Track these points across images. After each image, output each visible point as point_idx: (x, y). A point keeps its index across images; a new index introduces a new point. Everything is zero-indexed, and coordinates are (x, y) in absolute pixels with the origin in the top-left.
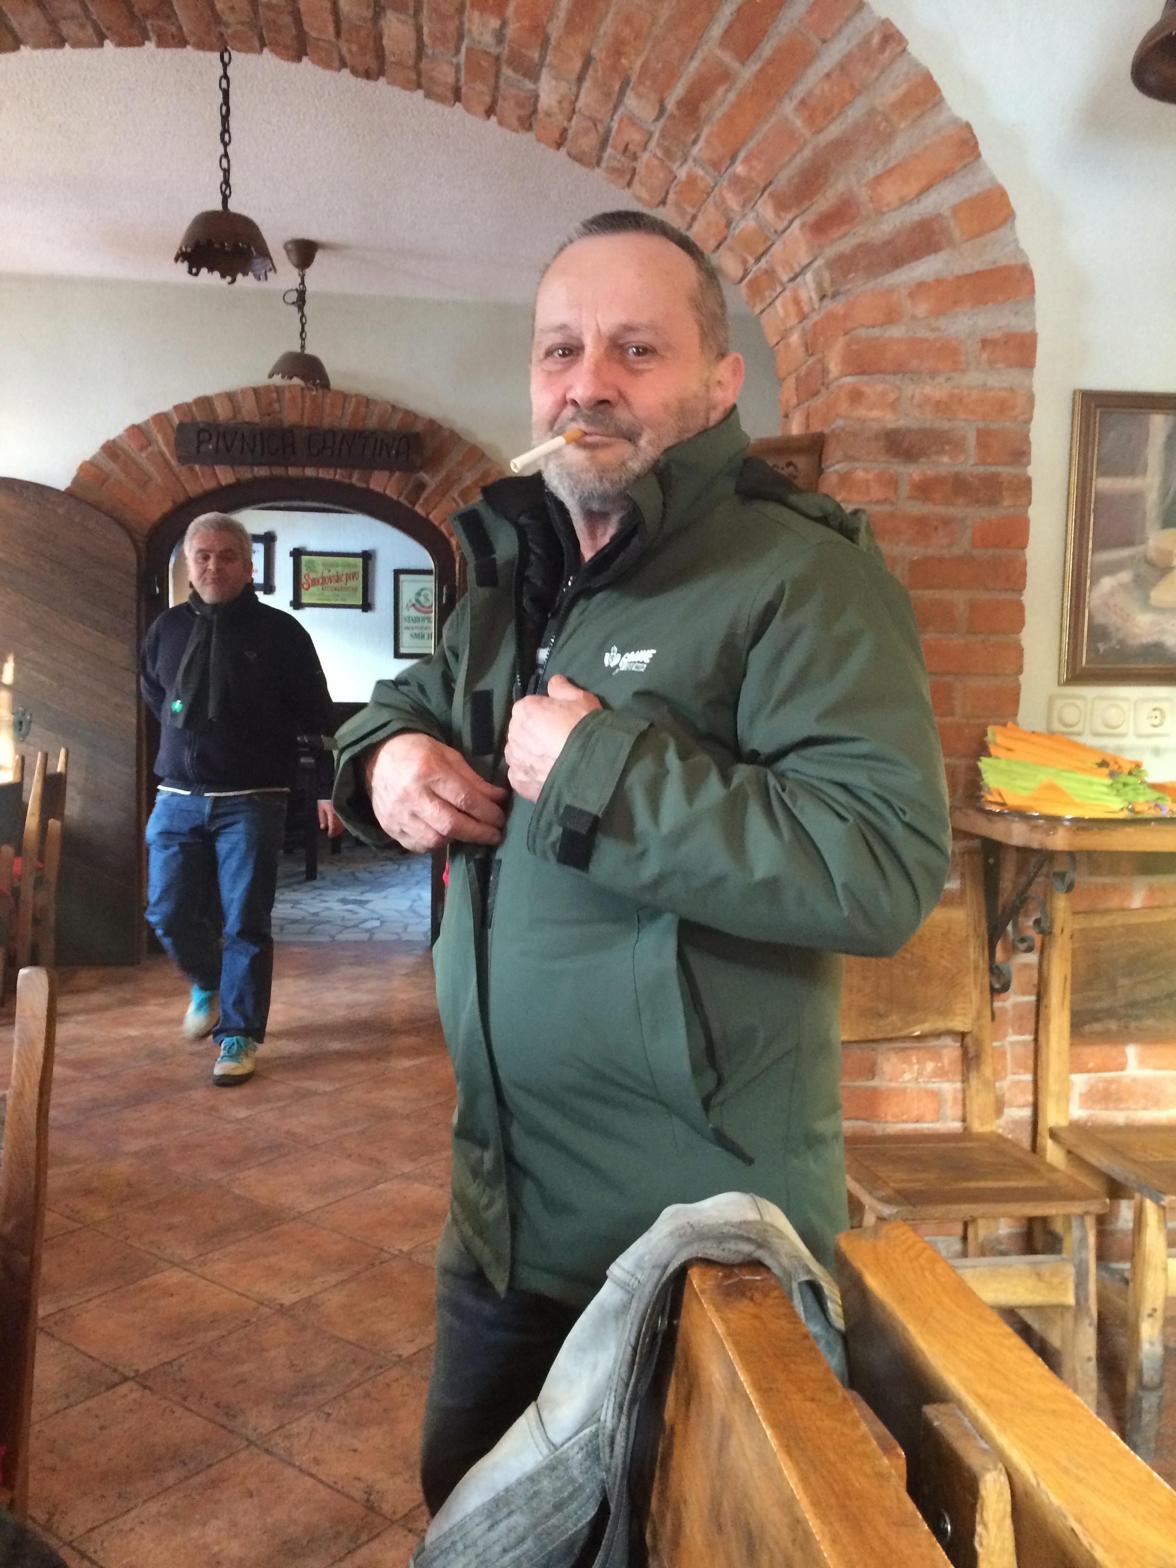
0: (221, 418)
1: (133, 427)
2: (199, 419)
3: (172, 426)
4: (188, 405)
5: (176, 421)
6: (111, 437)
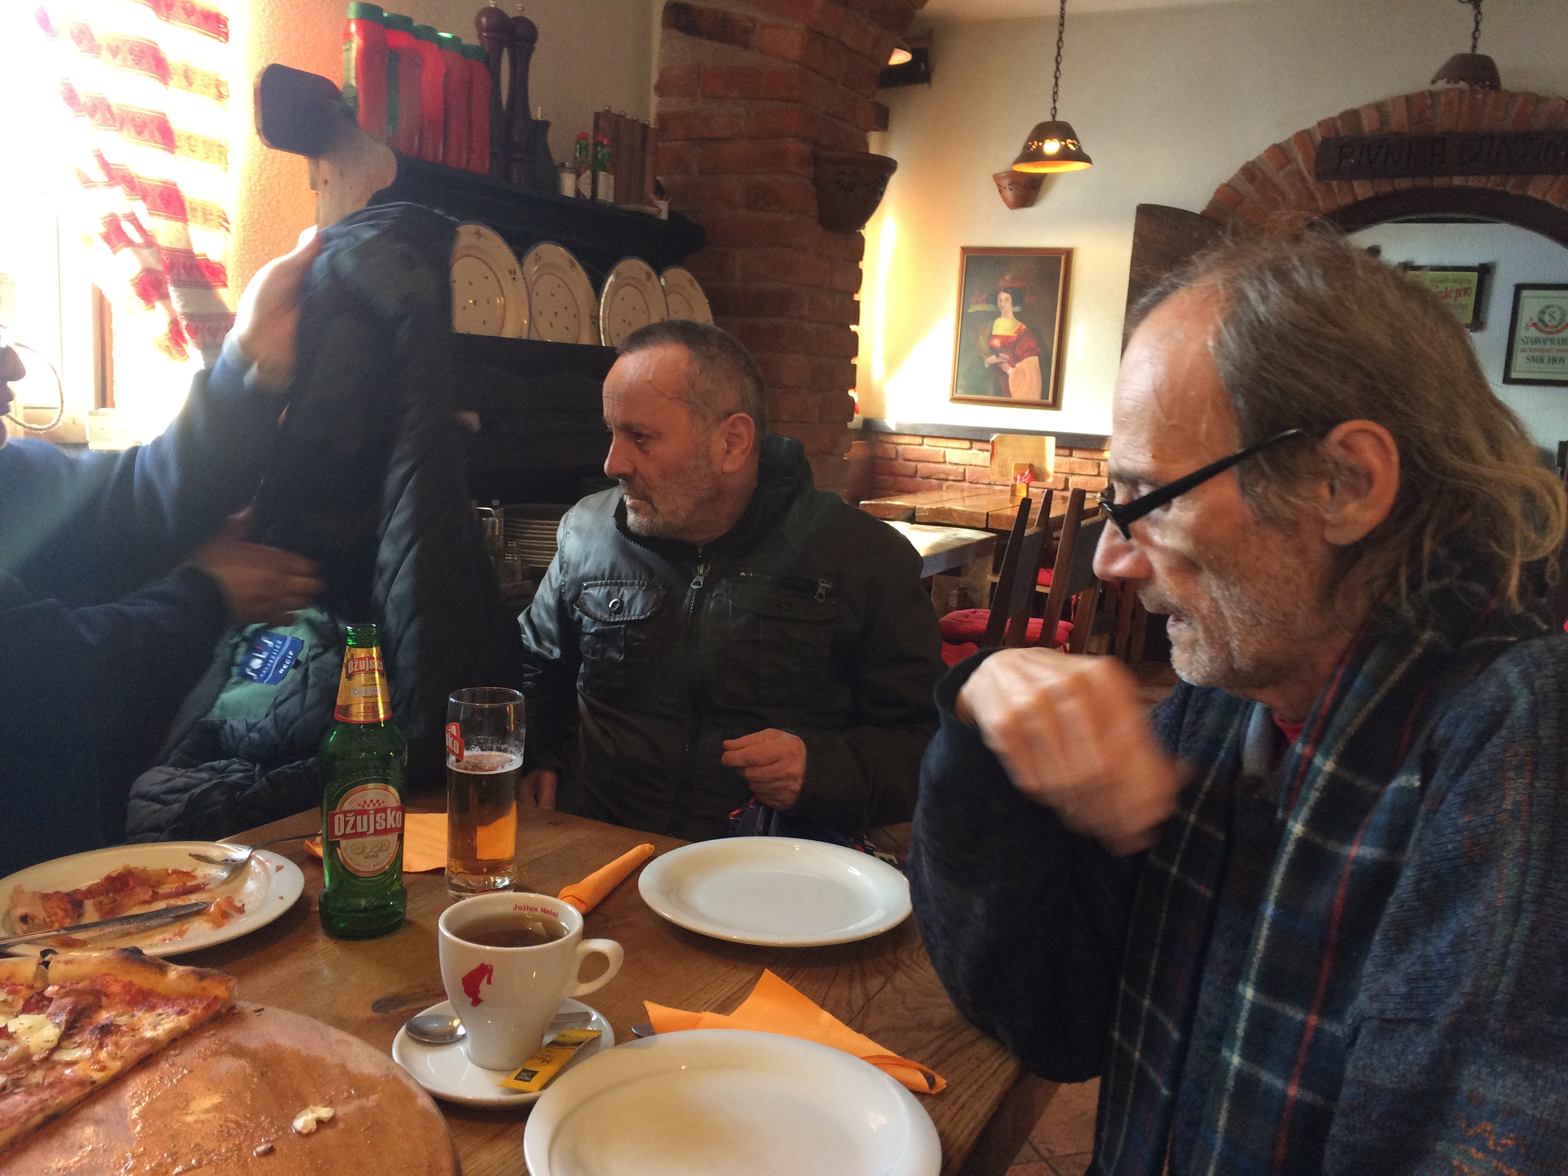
0: (1367, 130)
1: (1275, 146)
2: (1342, 133)
3: (1313, 142)
4: (1333, 120)
5: (1319, 138)
6: (1251, 159)
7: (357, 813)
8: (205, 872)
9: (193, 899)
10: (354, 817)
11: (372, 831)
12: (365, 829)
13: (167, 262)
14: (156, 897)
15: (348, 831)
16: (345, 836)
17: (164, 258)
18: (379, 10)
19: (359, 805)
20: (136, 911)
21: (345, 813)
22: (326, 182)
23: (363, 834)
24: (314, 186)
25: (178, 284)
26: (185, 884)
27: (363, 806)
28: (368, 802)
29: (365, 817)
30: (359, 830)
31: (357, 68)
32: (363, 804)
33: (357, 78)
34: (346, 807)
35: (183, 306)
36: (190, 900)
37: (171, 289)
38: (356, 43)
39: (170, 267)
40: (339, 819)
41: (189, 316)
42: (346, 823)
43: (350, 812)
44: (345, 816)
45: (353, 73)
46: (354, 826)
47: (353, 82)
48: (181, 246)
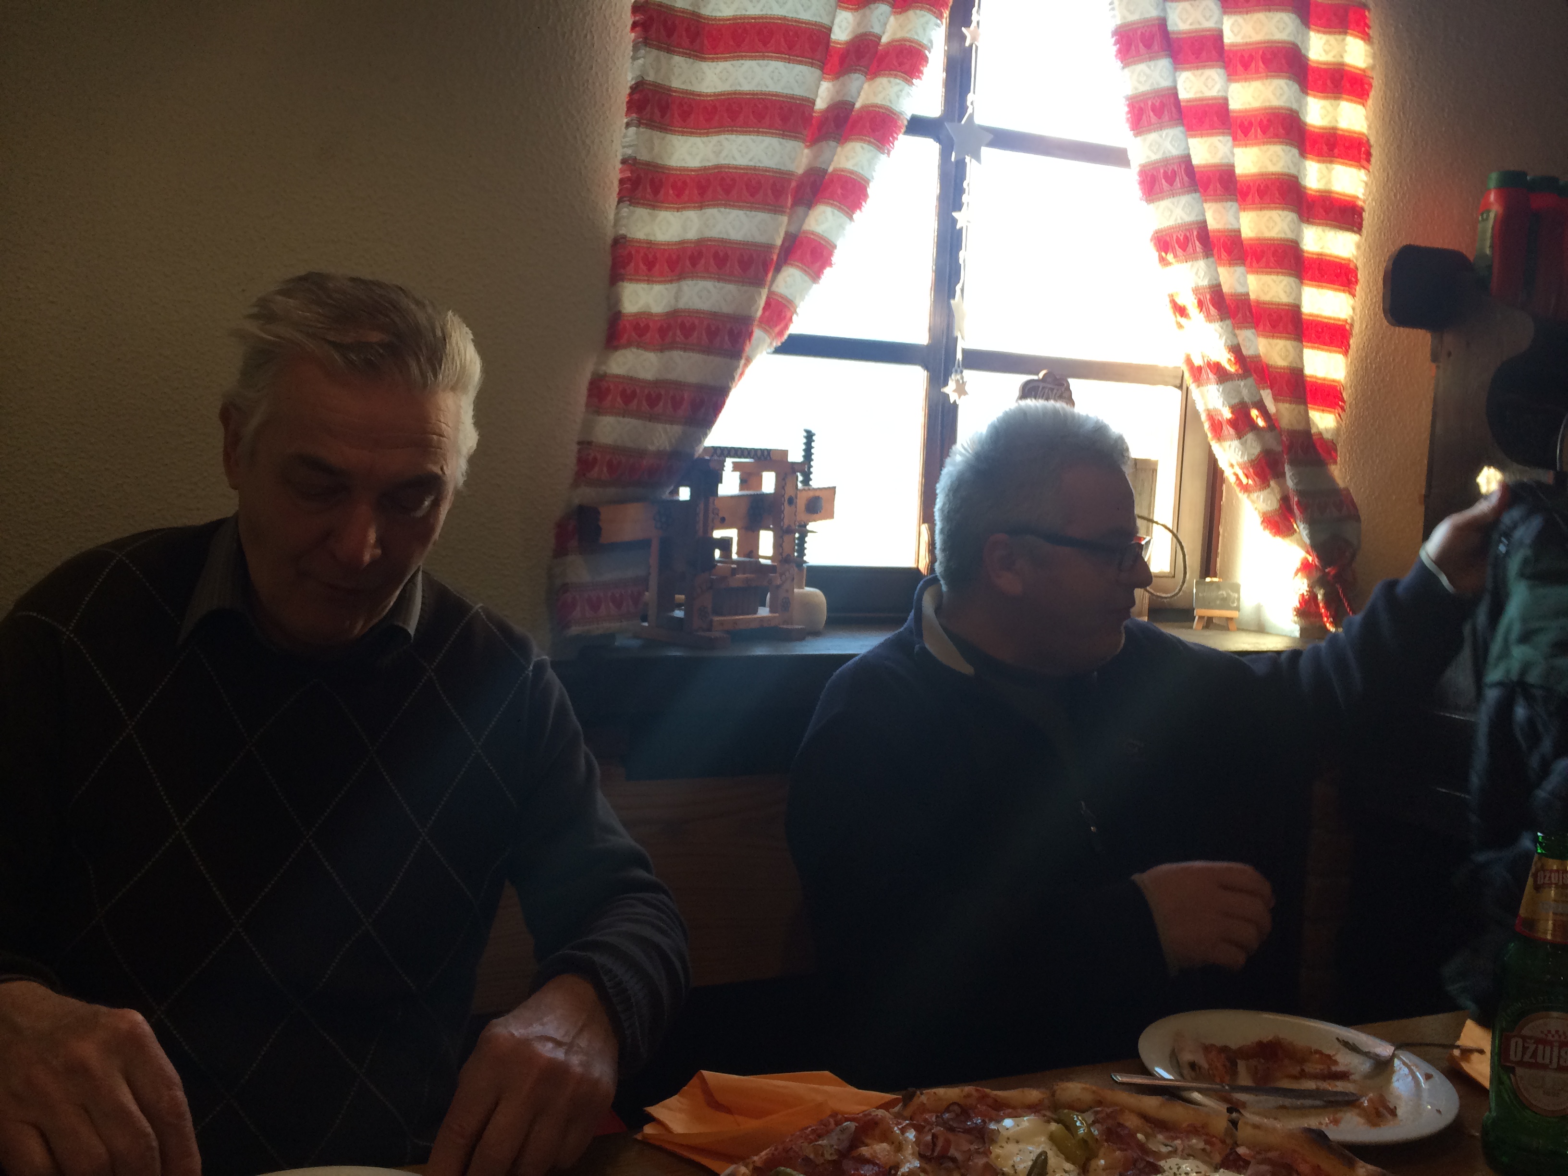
7: (1538, 1041)
8: (1346, 1060)
9: (1340, 1086)
10: (1534, 1046)
11: (1555, 1065)
12: (1547, 1061)
13: (1287, 443)
14: (1303, 1075)
15: (1527, 1058)
16: (1521, 1063)
17: (1285, 439)
18: (1522, 175)
19: (1542, 1032)
20: (1286, 1084)
21: (1524, 1038)
22: (1449, 354)
23: (1544, 1067)
24: (1435, 358)
25: (1293, 463)
26: (1329, 1068)
27: (1546, 1035)
28: (1553, 1032)
29: (1548, 1049)
30: (1540, 1060)
31: (1493, 237)
32: (1546, 1032)
33: (1492, 247)
34: (1526, 1032)
35: (1296, 484)
36: (1337, 1086)
37: (1287, 468)
38: (1495, 210)
39: (1290, 448)
40: (1516, 1043)
41: (1300, 493)
42: (1525, 1049)
43: (1531, 1038)
44: (1524, 1041)
45: (1488, 243)
46: (1534, 1054)
47: (1488, 251)
48: (1300, 427)
